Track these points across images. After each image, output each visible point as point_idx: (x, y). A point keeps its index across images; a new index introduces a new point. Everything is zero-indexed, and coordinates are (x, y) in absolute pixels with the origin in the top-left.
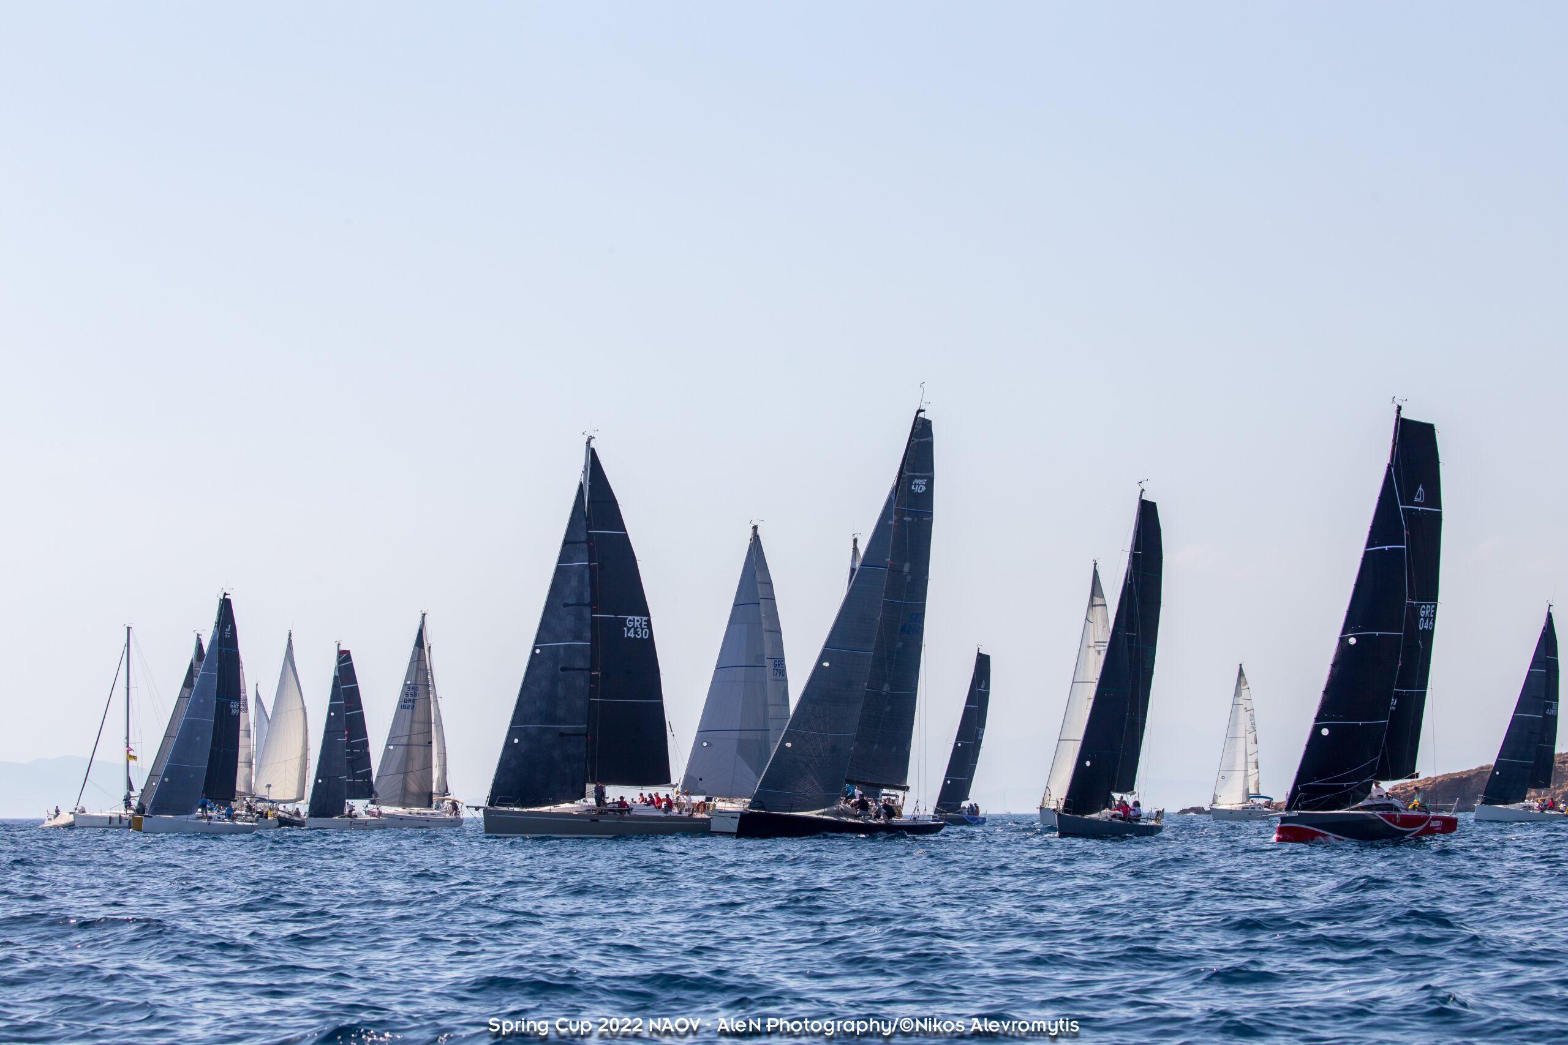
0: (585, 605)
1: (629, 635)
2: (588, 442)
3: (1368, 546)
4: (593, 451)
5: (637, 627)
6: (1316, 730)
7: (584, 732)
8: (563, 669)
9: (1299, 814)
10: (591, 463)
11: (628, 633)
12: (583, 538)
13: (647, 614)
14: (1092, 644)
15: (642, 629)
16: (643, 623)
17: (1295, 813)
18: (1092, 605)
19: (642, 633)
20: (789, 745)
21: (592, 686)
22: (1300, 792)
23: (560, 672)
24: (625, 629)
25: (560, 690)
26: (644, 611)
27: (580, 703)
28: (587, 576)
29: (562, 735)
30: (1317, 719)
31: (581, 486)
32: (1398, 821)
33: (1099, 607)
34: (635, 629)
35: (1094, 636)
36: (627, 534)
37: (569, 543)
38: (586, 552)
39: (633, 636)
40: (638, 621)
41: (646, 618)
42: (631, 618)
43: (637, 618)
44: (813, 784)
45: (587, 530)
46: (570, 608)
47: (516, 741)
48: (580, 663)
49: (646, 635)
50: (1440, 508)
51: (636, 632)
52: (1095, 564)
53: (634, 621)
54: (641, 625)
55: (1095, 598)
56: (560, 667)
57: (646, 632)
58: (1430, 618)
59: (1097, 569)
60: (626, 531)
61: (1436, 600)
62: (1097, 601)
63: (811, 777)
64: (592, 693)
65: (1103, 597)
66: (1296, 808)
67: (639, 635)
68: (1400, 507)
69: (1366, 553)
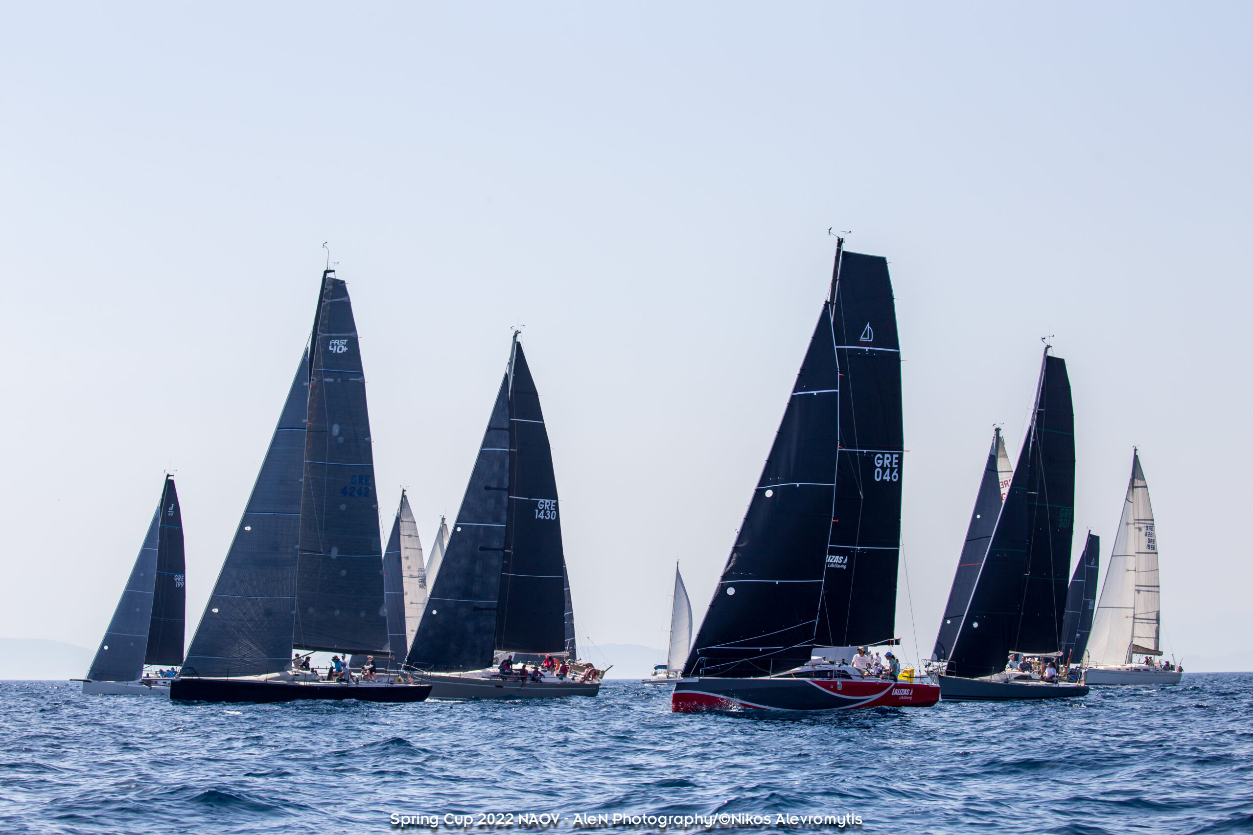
0: (504, 489)
1: (540, 516)
2: (515, 337)
3: (795, 391)
4: (519, 345)
5: (547, 510)
6: (722, 589)
7: (495, 607)
8: (482, 549)
9: (700, 680)
10: (516, 356)
11: (538, 514)
12: (506, 426)
13: (556, 498)
14: (1131, 521)
15: (551, 511)
16: (552, 506)
17: (696, 679)
18: (1132, 486)
19: (550, 514)
20: (216, 610)
21: (505, 562)
22: (700, 656)
23: (479, 551)
24: (537, 511)
25: (478, 569)
26: (553, 495)
27: (494, 580)
28: (507, 462)
29: (476, 609)
30: (724, 578)
31: (506, 377)
32: (840, 688)
33: (1140, 489)
34: (545, 511)
35: (1133, 514)
36: (544, 424)
37: (491, 429)
38: (508, 440)
39: (542, 517)
40: (548, 504)
41: (554, 501)
42: (542, 500)
43: (547, 501)
44: (251, 649)
45: (510, 418)
46: (492, 491)
47: (435, 612)
48: (496, 544)
49: (553, 517)
50: (898, 348)
51: (545, 514)
52: (1136, 450)
53: (544, 504)
54: (550, 507)
55: (1136, 480)
56: (479, 546)
57: (554, 513)
58: (892, 470)
59: (1137, 454)
60: (543, 421)
61: (901, 448)
62: (1138, 483)
63: (246, 641)
64: (505, 568)
65: (1144, 479)
66: (697, 673)
67: (547, 516)
68: (835, 347)
69: (793, 398)
